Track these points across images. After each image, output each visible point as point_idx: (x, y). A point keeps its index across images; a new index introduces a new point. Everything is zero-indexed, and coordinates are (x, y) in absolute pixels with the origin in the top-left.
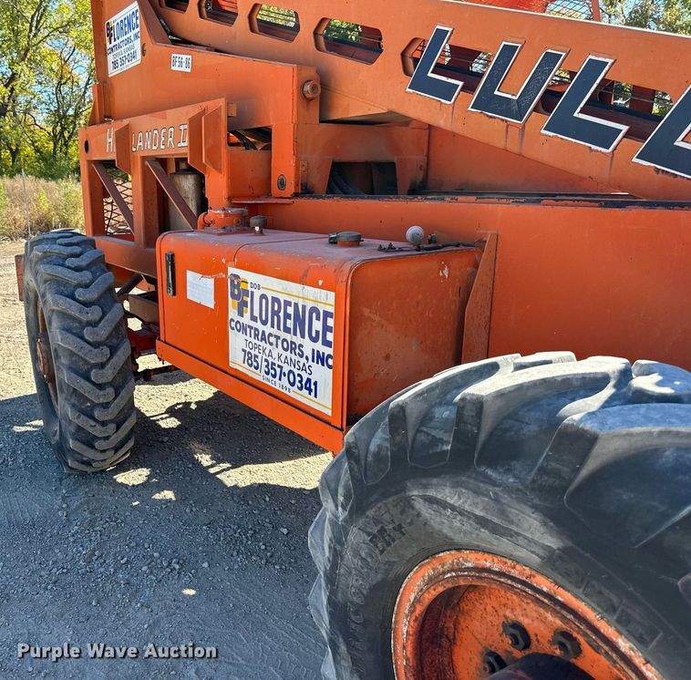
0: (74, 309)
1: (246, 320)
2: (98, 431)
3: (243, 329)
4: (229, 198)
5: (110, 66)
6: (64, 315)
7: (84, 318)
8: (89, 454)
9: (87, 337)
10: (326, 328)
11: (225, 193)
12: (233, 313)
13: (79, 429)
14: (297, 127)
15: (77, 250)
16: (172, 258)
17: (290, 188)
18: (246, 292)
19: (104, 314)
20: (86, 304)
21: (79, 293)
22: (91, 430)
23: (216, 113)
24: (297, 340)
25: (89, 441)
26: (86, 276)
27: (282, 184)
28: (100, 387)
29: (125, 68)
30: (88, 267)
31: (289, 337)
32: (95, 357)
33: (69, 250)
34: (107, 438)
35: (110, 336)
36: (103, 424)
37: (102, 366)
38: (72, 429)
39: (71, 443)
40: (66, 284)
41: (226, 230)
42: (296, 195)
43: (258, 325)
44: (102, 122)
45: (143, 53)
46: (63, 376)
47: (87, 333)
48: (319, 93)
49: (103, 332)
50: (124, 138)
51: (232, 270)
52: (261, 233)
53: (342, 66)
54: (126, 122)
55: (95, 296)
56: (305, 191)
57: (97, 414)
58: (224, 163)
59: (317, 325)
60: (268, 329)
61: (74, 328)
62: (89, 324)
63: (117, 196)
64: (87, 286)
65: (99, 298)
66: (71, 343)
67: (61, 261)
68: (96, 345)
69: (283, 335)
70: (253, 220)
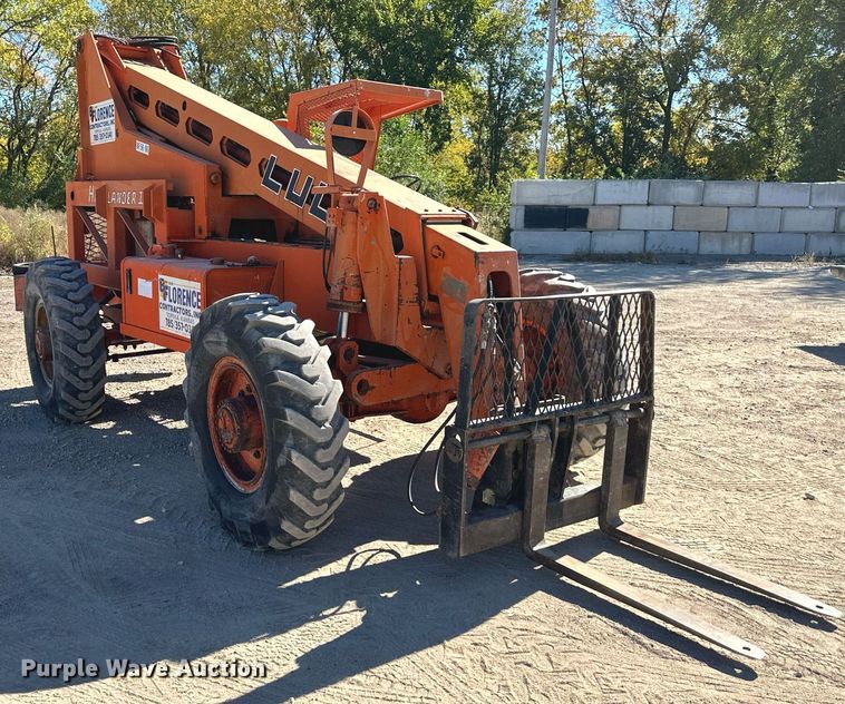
0: (67, 305)
1: (167, 302)
2: (81, 386)
3: (166, 307)
4: (169, 238)
5: (92, 138)
6: (60, 309)
7: (74, 311)
8: (75, 403)
9: (75, 322)
10: (198, 300)
11: (165, 235)
12: (161, 299)
13: (68, 384)
14: (207, 199)
15: (69, 268)
16: (130, 271)
17: (205, 234)
18: (167, 287)
19: (87, 309)
20: (75, 302)
21: (70, 295)
22: (76, 385)
23: (160, 188)
24: (188, 308)
25: (75, 393)
26: (75, 285)
27: (200, 231)
28: (84, 355)
29: (103, 142)
30: (76, 280)
31: (185, 307)
32: (80, 336)
33: (63, 268)
34: (86, 392)
35: (90, 323)
36: (85, 381)
37: (85, 342)
38: (63, 385)
39: (63, 395)
40: (62, 289)
41: (163, 256)
42: (208, 238)
43: (172, 304)
44: (85, 180)
45: (117, 135)
46: (59, 347)
47: (75, 320)
48: (222, 180)
49: (86, 320)
50: (102, 195)
51: (160, 276)
52: (182, 258)
53: (234, 165)
54: (104, 183)
55: (81, 297)
56: (214, 235)
57: (80, 373)
58: (165, 216)
59: (195, 300)
60: (176, 305)
61: (67, 317)
62: (77, 314)
63: (95, 233)
64: (76, 291)
65: (84, 299)
66: (65, 326)
67: (58, 275)
68: (81, 328)
69: (182, 306)
70: (177, 251)
